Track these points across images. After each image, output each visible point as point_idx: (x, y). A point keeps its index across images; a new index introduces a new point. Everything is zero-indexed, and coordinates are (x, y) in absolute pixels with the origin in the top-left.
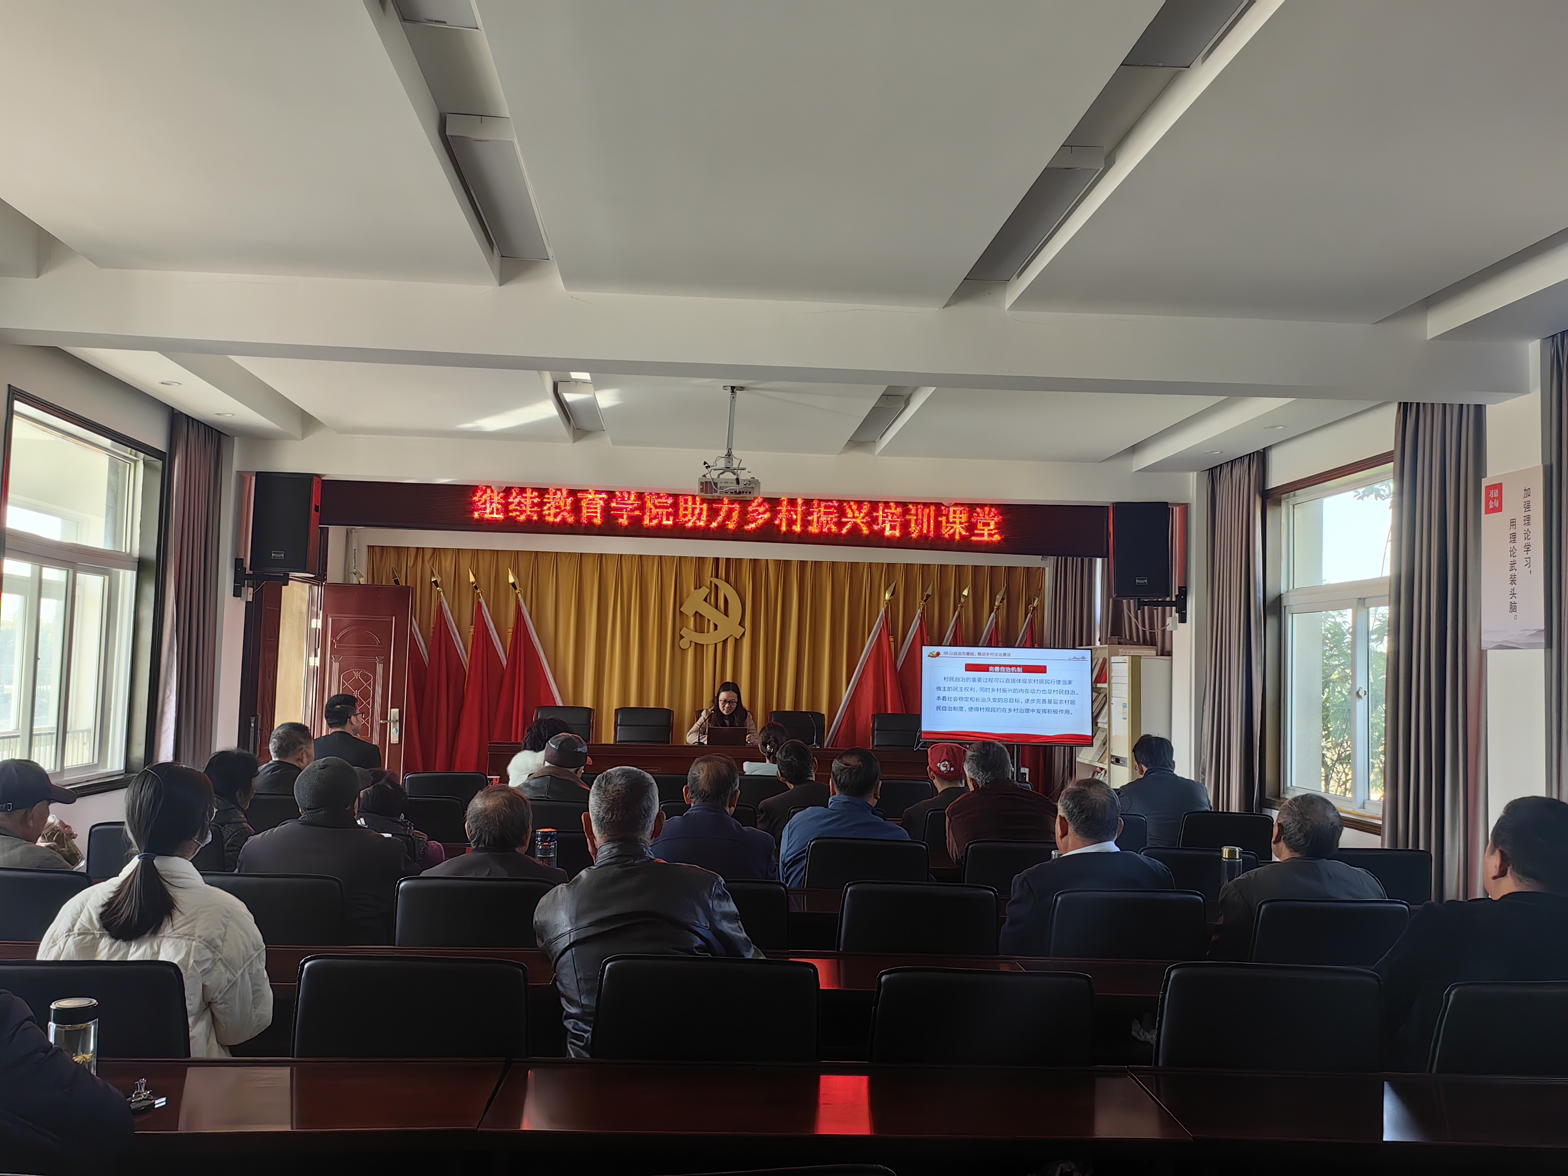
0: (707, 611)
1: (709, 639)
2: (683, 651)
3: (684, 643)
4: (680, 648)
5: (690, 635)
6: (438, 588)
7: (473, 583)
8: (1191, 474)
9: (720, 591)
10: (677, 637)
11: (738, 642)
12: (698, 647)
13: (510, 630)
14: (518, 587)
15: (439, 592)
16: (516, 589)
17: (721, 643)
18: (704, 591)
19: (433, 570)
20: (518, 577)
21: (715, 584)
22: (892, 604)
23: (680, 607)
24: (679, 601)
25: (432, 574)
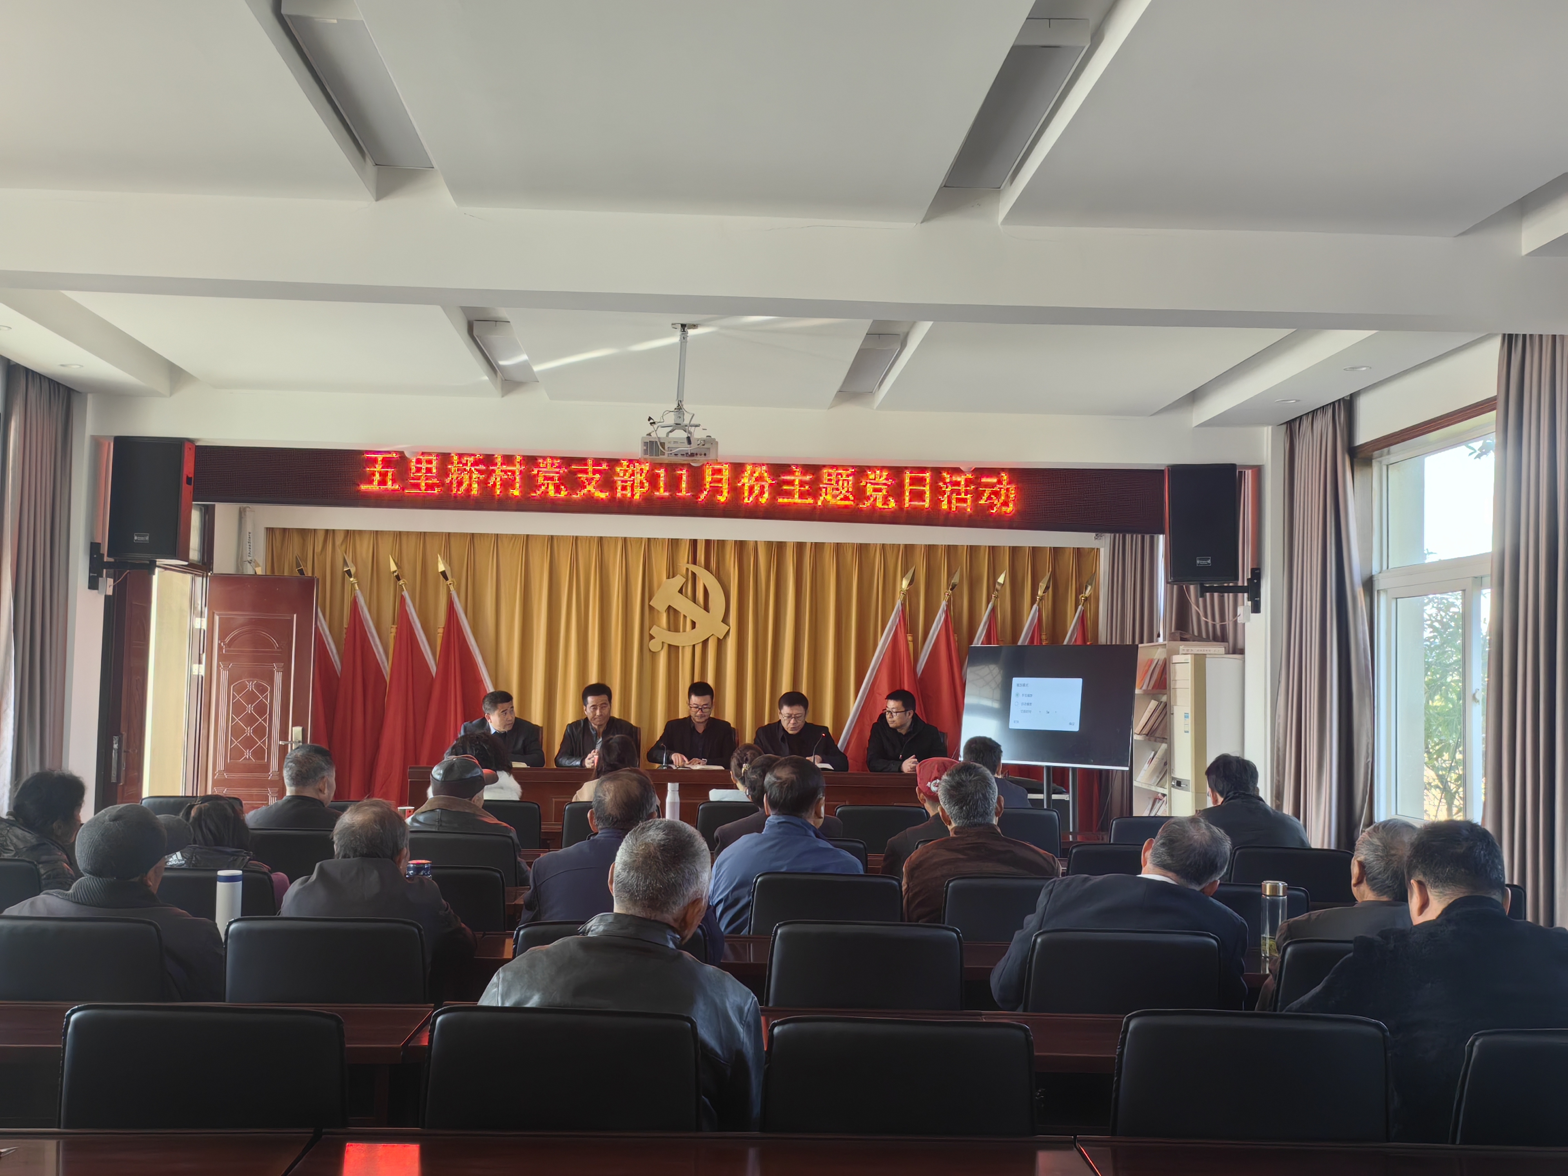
0: (684, 605)
1: (685, 639)
2: (654, 655)
3: (654, 645)
4: (650, 650)
5: (661, 634)
6: (352, 579)
7: (395, 572)
8: (1265, 428)
9: (699, 581)
10: (647, 637)
11: (721, 643)
12: (672, 649)
13: (441, 631)
14: (449, 575)
15: (353, 585)
16: (446, 578)
17: (700, 645)
18: (679, 581)
19: (346, 558)
20: (450, 565)
21: (692, 572)
22: (911, 594)
23: (649, 602)
24: (648, 592)
25: (345, 563)
